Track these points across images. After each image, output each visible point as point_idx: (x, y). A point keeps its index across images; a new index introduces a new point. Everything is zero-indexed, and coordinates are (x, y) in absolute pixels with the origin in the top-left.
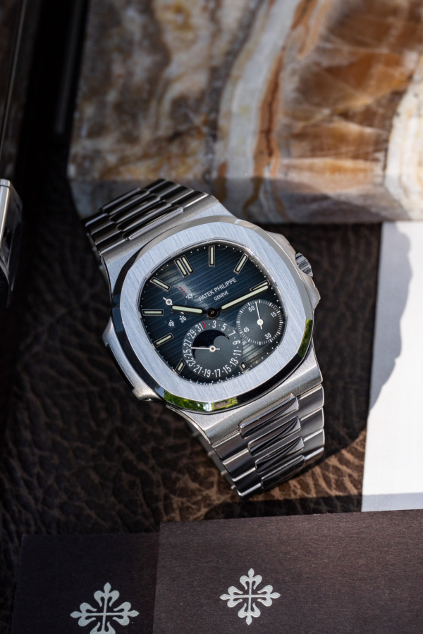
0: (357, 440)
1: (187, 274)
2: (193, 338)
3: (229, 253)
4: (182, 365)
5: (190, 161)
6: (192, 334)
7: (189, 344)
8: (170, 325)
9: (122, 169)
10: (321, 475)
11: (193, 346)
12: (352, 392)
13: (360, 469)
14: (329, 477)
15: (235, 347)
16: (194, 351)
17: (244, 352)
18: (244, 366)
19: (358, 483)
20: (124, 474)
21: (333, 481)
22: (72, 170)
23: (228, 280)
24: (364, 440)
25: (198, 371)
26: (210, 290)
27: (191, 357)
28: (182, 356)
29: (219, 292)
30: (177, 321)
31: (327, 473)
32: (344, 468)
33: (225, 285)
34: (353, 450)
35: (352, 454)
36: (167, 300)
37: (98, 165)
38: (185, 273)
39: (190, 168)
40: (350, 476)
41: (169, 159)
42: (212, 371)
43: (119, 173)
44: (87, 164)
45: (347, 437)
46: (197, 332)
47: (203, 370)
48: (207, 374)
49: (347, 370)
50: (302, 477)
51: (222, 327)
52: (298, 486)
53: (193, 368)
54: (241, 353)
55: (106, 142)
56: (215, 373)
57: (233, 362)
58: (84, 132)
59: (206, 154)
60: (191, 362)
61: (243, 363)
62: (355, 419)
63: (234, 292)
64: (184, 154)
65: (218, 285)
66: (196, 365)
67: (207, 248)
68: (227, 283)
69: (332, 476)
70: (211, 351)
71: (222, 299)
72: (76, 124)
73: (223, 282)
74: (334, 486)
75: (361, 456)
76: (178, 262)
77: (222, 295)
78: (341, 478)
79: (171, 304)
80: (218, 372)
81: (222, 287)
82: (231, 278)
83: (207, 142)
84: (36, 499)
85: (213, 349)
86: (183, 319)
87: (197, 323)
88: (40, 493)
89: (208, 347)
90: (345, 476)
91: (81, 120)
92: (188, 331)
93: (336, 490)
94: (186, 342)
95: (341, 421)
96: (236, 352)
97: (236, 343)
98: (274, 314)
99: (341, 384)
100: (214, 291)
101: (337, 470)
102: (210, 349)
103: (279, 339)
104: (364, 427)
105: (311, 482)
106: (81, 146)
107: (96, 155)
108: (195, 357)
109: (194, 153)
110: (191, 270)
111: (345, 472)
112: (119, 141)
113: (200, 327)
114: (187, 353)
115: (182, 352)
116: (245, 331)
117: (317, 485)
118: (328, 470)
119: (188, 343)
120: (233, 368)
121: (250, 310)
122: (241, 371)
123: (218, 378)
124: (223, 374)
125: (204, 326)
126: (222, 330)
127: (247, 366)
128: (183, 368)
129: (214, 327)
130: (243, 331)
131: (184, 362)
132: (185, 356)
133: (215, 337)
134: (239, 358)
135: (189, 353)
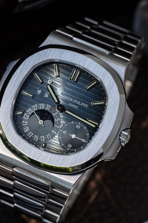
1: (72, 80)
2: (40, 108)
4: (21, 113)
6: (42, 106)
7: (36, 108)
8: (38, 91)
11: (36, 111)
15: (51, 133)
16: (33, 114)
17: (51, 140)
18: (44, 145)
23: (85, 103)
25: (24, 123)
26: (72, 98)
27: (29, 114)
29: (74, 104)
30: (43, 93)
33: (80, 104)
36: (50, 80)
38: (72, 78)
42: (29, 131)
46: (45, 108)
47: (27, 126)
48: (26, 129)
51: (57, 118)
53: (24, 120)
54: (50, 139)
56: (29, 133)
57: (42, 138)
60: (26, 117)
61: (45, 143)
63: (80, 112)
65: (78, 100)
66: (27, 120)
67: (94, 80)
68: (82, 104)
73: (81, 102)
76: (75, 70)
77: (73, 106)
79: (50, 83)
80: (31, 134)
81: (78, 103)
82: (87, 104)
85: (41, 123)
86: (46, 96)
87: (50, 104)
89: (41, 119)
92: (42, 103)
94: (35, 106)
96: (48, 136)
97: (53, 132)
98: (83, 140)
100: (73, 100)
102: (40, 121)
103: (72, 152)
108: (30, 117)
110: (75, 80)
113: (49, 108)
114: (30, 111)
115: (29, 108)
116: (64, 132)
119: (35, 107)
120: (39, 140)
121: (77, 126)
122: (40, 146)
123: (28, 137)
124: (32, 138)
125: (51, 109)
126: (55, 120)
127: (45, 147)
128: (19, 115)
129: (54, 115)
130: (63, 131)
131: (24, 112)
132: (27, 111)
133: (49, 119)
134: (46, 140)
135: (30, 112)
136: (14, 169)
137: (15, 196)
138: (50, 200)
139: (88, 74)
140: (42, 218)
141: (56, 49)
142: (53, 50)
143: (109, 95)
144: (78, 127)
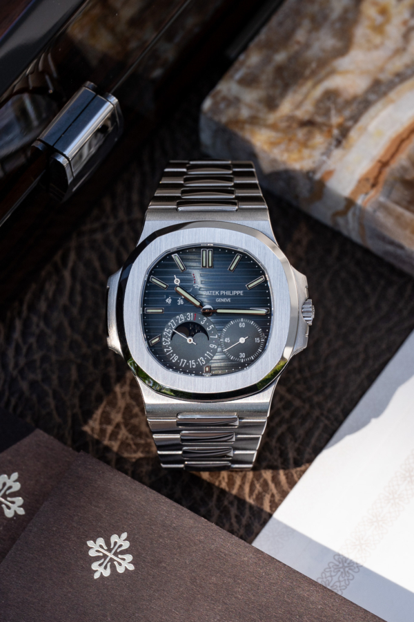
0: (298, 469)
1: (206, 266)
2: (180, 322)
3: (251, 267)
4: (157, 339)
5: (306, 152)
6: (181, 318)
7: (174, 325)
8: (167, 301)
9: (247, 127)
10: (250, 481)
11: (176, 329)
12: (321, 425)
13: (284, 494)
14: (255, 487)
15: (209, 349)
16: (174, 333)
17: (214, 358)
18: (207, 369)
19: (275, 505)
20: (98, 386)
21: (256, 492)
22: (207, 104)
23: (237, 290)
24: (304, 472)
25: (168, 351)
26: (217, 290)
27: (168, 337)
28: (162, 333)
29: (223, 296)
30: (175, 301)
31: (256, 482)
32: (272, 486)
33: (231, 293)
34: (290, 474)
35: (287, 478)
36: (176, 279)
37: (231, 112)
38: (204, 265)
39: (302, 159)
40: (273, 496)
41: (290, 140)
42: (179, 359)
43: (242, 129)
44: (222, 106)
45: (291, 461)
46: (186, 319)
47: (173, 353)
48: (173, 359)
49: (330, 404)
50: (234, 474)
51: (208, 326)
52: (226, 480)
53: (165, 347)
54: (212, 357)
55: (250, 96)
56: (180, 361)
57: (201, 361)
58: (238, 76)
59: (323, 154)
60: (167, 342)
61: (208, 366)
62: (309, 450)
63: (236, 303)
64: (305, 144)
65: (226, 290)
66: (169, 346)
67: (235, 253)
68: (234, 293)
69: (258, 487)
70: (188, 341)
71: (222, 303)
72: (236, 65)
73: (231, 290)
74: (254, 496)
75: (292, 483)
76: (204, 252)
77: (224, 300)
78: (264, 493)
79: (178, 284)
80: (183, 362)
81: (228, 293)
82: (240, 290)
83: (330, 144)
84: (16, 365)
85: (190, 341)
86: (181, 302)
87: (190, 311)
88: (22, 361)
89: (188, 337)
90: (268, 494)
91: (243, 63)
92: (179, 314)
93: (254, 501)
94: (172, 323)
95: (297, 445)
96: (208, 354)
97: (212, 346)
98: (257, 340)
99: (316, 413)
100: (219, 293)
101: (265, 484)
102: (188, 339)
103: (250, 363)
104: (310, 461)
105: (238, 482)
106: (228, 87)
107: (235, 102)
108: (171, 339)
109: (313, 148)
110: (210, 265)
111: (271, 490)
112: (260, 101)
113: (190, 317)
114: (167, 332)
115: (164, 329)
116: (226, 341)
117: (241, 487)
118: (258, 480)
119: (172, 324)
120: (198, 366)
121: (240, 325)
122: (203, 372)
123: (181, 367)
124: (187, 367)
125: (195, 318)
126: (208, 329)
127: (210, 371)
128: (156, 343)
129: (202, 323)
130: (224, 339)
131: (161, 338)
132: (164, 333)
133: (198, 332)
134: (208, 361)
135: (169, 333)
136: (179, 417)
137: (185, 452)
138: (239, 436)
139: (224, 249)
140: (230, 464)
141: (167, 234)
142: (163, 237)
143: (266, 267)
144: (242, 325)
